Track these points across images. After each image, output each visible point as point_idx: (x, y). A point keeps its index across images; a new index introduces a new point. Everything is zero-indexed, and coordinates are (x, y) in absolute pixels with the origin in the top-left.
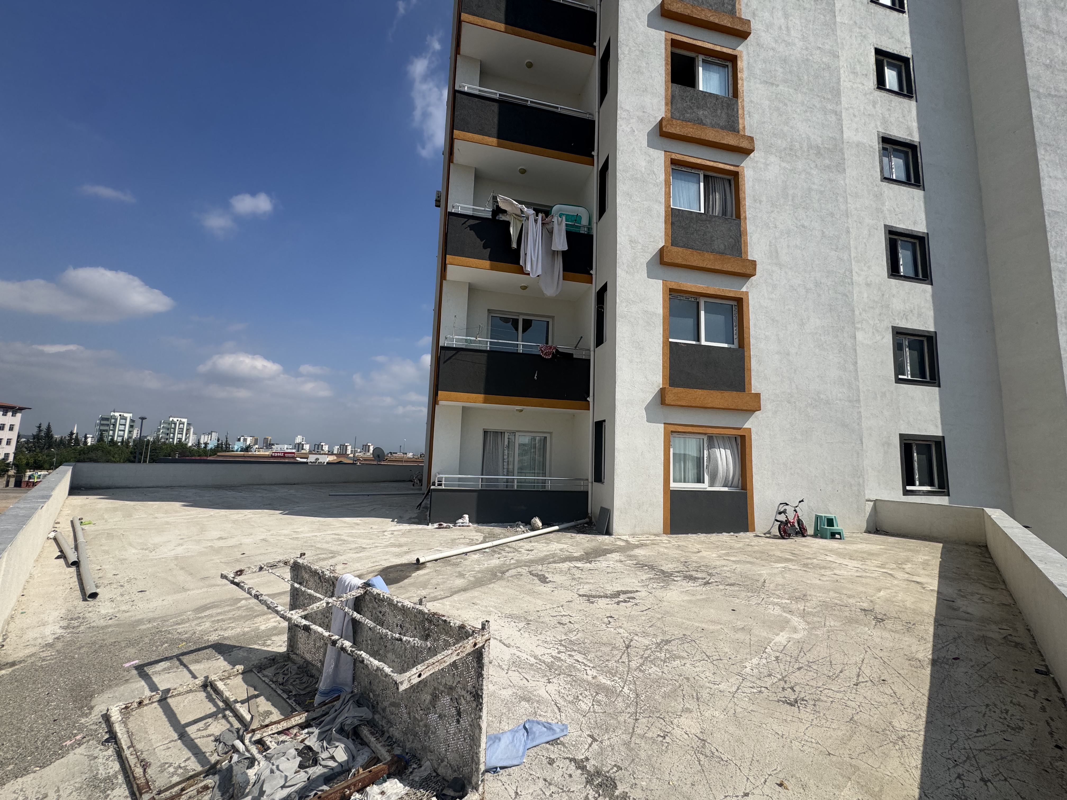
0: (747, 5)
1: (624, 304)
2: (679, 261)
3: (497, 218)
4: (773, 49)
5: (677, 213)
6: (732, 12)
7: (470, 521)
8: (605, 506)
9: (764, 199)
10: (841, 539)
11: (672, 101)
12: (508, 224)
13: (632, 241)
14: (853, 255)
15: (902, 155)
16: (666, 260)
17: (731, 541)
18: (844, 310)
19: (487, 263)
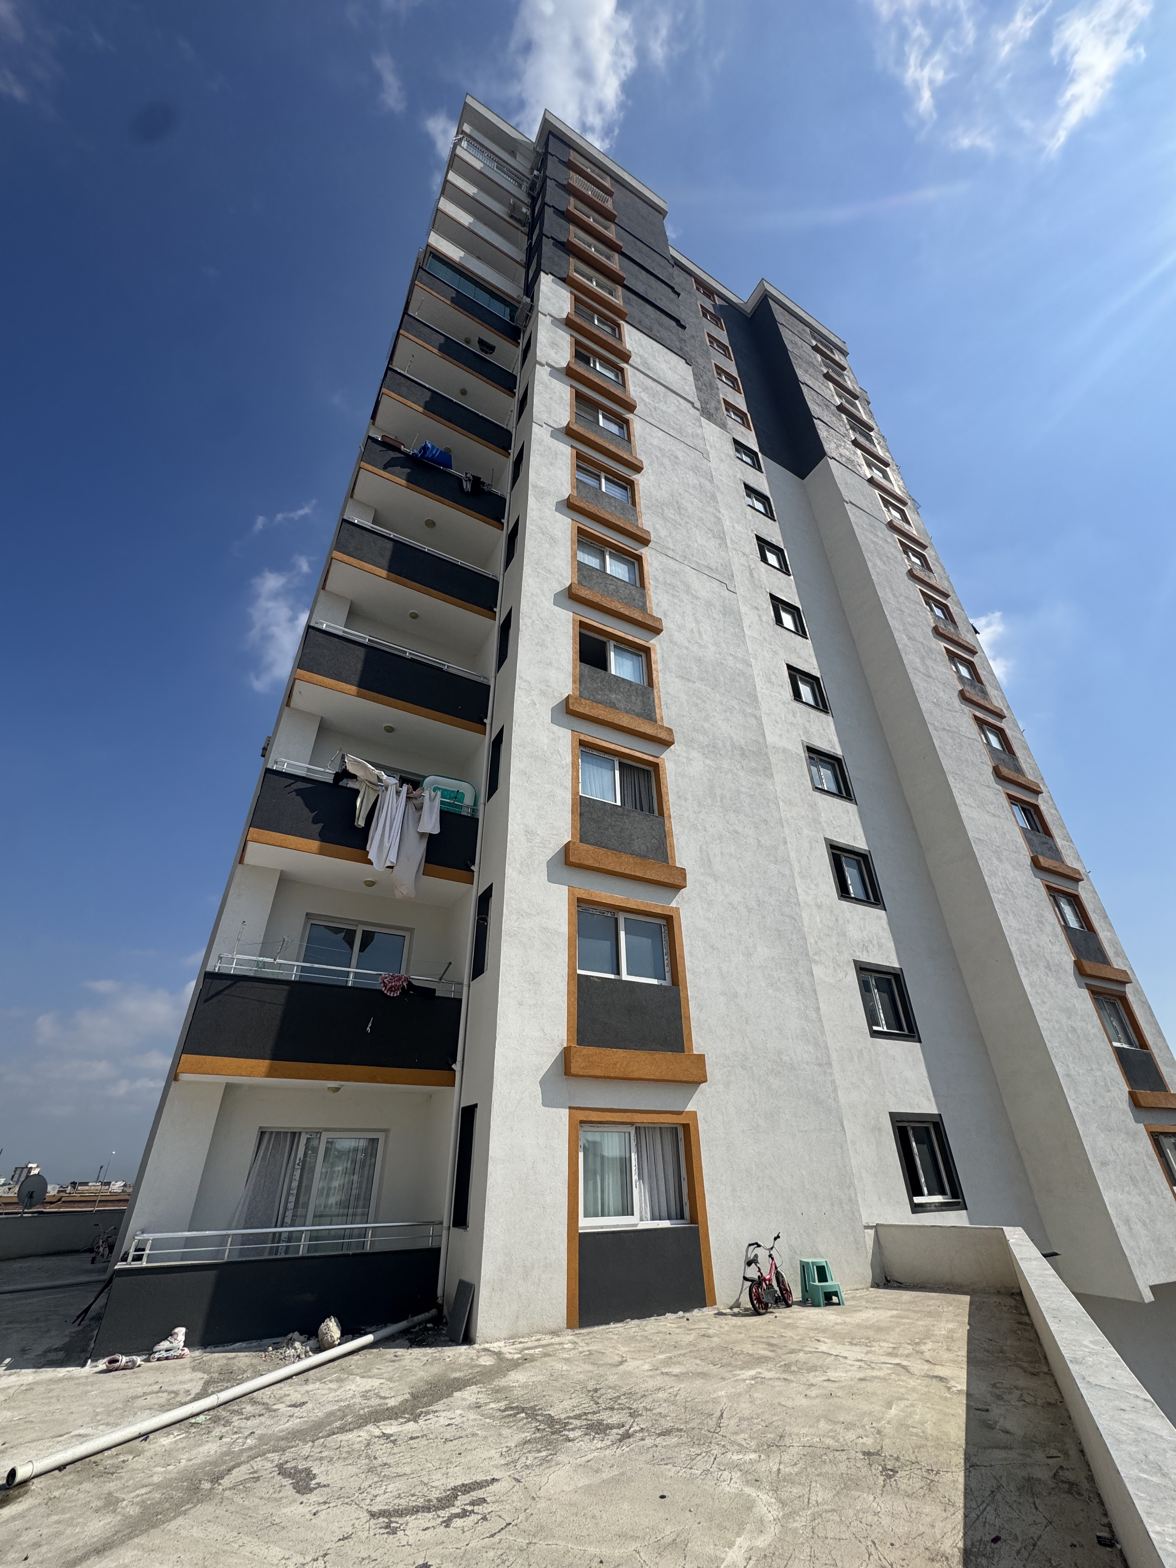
0: (657, 605)
1: (514, 917)
2: (590, 862)
3: (341, 784)
4: (687, 648)
5: (587, 802)
6: (643, 608)
7: (186, 1345)
8: (466, 1278)
9: (689, 796)
10: (839, 1304)
11: (580, 680)
12: (356, 792)
13: (529, 833)
14: (797, 870)
15: (830, 767)
16: (572, 859)
17: (678, 1331)
18: (794, 937)
19: (315, 844)
